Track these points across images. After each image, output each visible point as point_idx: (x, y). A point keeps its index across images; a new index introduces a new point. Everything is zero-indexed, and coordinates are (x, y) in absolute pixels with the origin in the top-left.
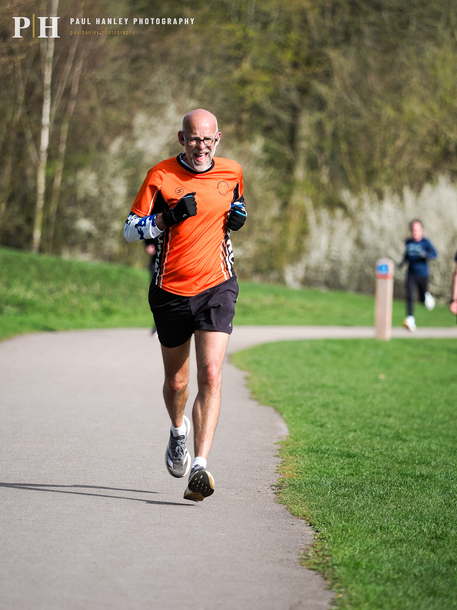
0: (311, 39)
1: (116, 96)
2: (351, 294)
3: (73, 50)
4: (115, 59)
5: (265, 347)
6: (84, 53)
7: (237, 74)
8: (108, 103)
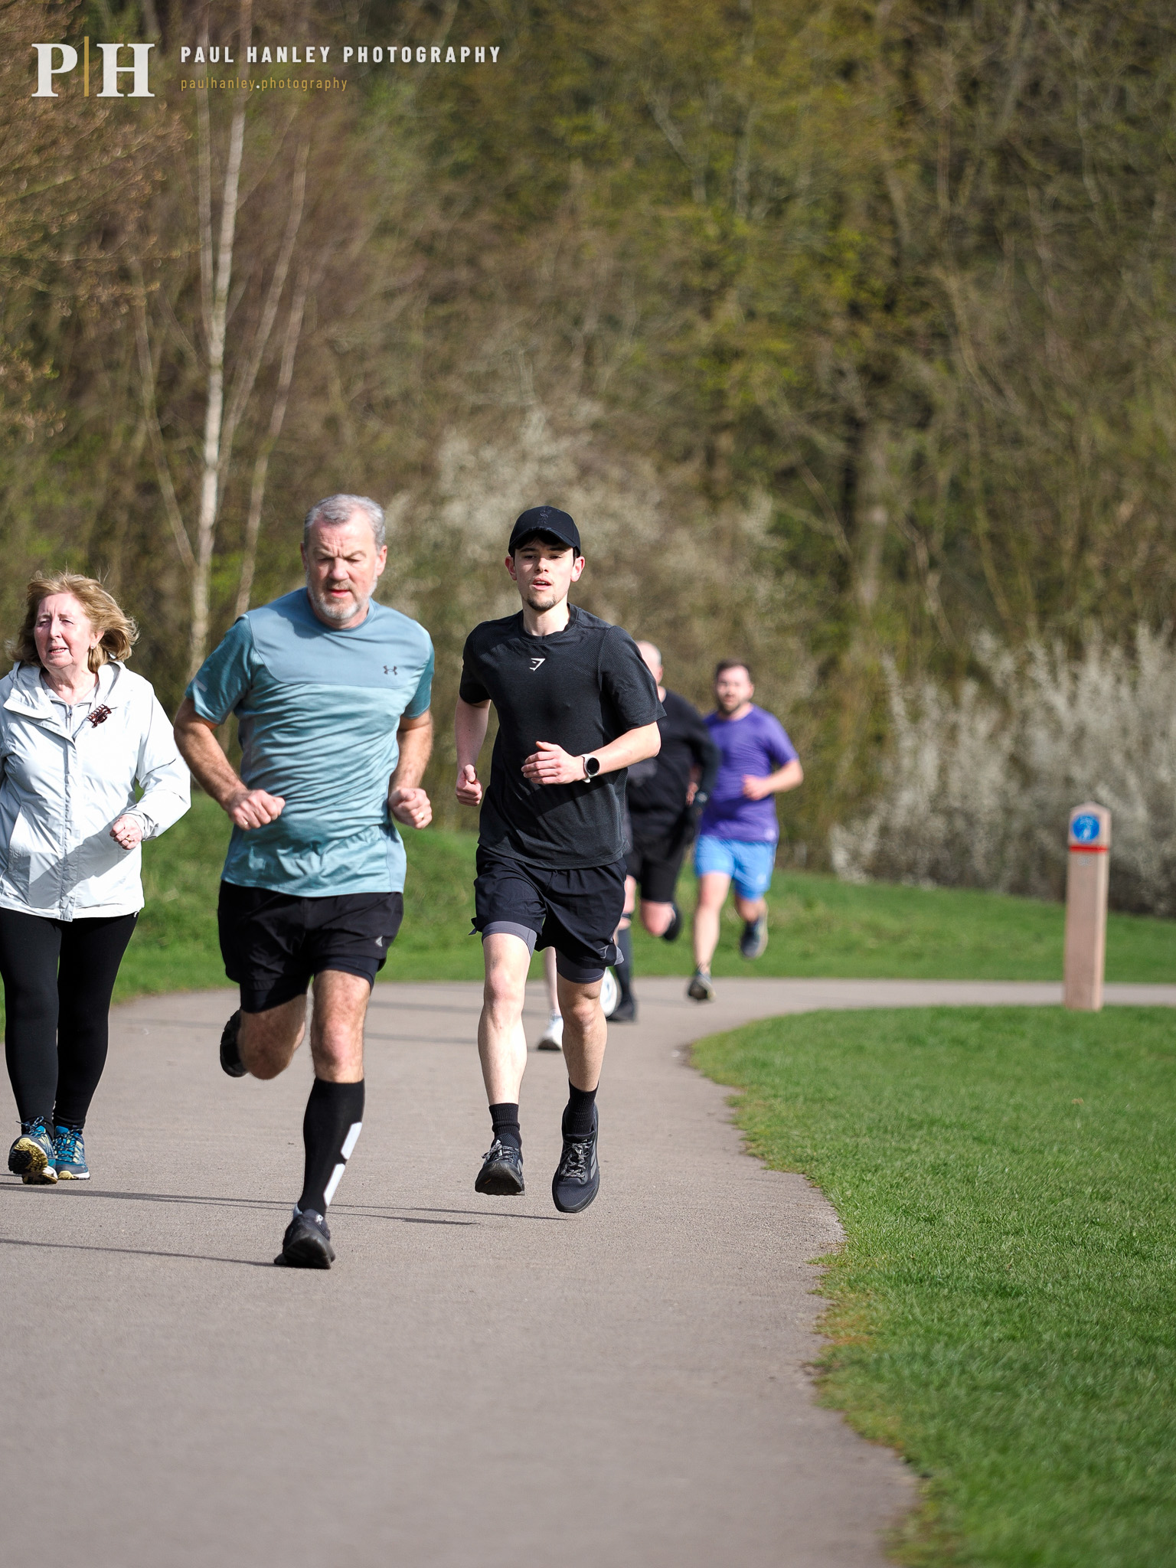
0: (896, 243)
1: (392, 391)
2: (999, 897)
3: (282, 271)
4: (389, 295)
5: (779, 1027)
6: (309, 279)
7: (704, 333)
8: (369, 406)
